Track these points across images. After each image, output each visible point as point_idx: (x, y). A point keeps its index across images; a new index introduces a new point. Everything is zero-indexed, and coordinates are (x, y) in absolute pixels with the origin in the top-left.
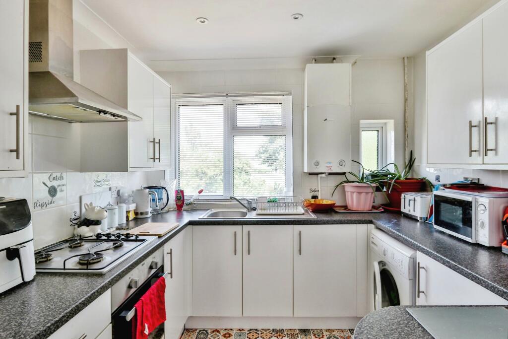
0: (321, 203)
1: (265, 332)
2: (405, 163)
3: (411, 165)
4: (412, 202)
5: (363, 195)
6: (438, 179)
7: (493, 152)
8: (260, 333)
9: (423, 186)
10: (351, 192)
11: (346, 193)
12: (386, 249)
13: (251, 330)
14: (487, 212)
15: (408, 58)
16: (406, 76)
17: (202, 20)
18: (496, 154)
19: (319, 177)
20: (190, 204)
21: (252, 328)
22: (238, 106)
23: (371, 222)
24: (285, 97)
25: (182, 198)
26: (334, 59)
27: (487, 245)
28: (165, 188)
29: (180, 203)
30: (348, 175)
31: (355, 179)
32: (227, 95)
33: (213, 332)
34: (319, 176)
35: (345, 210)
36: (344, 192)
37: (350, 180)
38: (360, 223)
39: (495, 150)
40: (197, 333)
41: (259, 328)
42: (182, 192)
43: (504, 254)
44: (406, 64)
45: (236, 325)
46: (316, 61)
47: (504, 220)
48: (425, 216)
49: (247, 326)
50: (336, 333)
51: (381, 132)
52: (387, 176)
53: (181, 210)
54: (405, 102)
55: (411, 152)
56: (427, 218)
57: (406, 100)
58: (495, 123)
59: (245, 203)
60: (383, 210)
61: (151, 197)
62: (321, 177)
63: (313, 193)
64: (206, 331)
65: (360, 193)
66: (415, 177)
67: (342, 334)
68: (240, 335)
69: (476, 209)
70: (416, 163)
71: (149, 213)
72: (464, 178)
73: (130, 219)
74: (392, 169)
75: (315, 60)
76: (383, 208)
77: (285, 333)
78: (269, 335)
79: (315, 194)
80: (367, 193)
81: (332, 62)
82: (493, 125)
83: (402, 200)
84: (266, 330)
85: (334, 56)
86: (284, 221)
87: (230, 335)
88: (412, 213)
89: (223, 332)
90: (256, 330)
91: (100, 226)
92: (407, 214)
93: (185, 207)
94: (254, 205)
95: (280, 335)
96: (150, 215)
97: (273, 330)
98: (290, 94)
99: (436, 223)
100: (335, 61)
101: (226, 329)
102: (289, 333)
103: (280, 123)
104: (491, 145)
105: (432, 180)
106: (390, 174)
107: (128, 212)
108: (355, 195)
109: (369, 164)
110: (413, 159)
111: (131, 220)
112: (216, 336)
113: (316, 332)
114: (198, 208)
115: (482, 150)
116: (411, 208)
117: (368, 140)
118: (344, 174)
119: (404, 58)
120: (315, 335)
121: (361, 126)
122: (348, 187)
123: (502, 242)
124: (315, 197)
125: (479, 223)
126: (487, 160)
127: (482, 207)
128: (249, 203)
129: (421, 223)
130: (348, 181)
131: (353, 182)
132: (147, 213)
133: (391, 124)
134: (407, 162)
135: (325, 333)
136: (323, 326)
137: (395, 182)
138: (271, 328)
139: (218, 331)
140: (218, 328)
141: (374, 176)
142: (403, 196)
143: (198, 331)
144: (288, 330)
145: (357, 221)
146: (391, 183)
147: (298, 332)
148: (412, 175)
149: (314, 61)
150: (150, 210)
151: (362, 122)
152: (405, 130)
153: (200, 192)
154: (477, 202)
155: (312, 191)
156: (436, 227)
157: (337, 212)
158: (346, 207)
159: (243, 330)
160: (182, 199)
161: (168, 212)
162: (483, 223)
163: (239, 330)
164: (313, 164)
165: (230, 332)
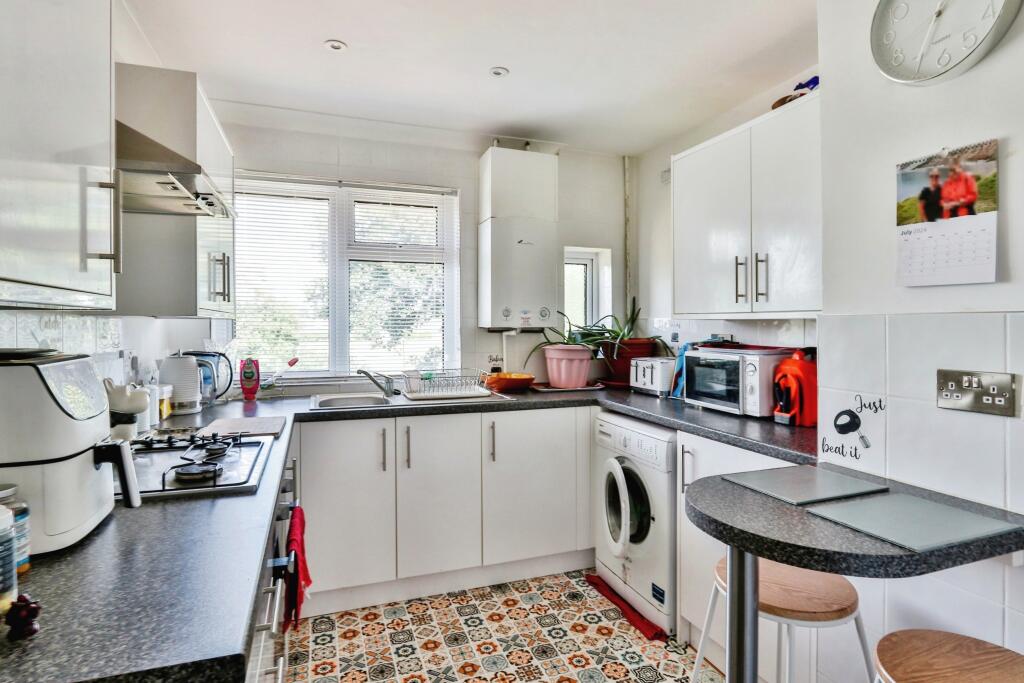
0: (508, 377)
1: (436, 600)
2: (626, 315)
3: (633, 319)
4: (648, 371)
5: (576, 364)
6: (675, 338)
7: (764, 297)
8: (427, 602)
9: (654, 348)
10: (558, 359)
11: (548, 361)
12: (627, 438)
13: (409, 601)
14: (757, 373)
15: (629, 157)
16: (627, 184)
17: (336, 44)
18: (767, 300)
19: (504, 338)
20: (270, 386)
21: (410, 598)
22: (357, 205)
23: (595, 403)
24: (445, 196)
25: (256, 375)
26: (527, 144)
27: (758, 415)
28: (224, 355)
29: (249, 385)
30: (547, 331)
31: (558, 338)
32: (340, 183)
33: (342, 616)
34: (505, 334)
35: (547, 387)
36: (544, 359)
37: (552, 340)
38: (580, 405)
39: (766, 295)
40: (311, 625)
41: (423, 595)
42: (256, 363)
43: (778, 424)
44: (627, 167)
45: (380, 599)
46: (500, 143)
47: (776, 381)
48: (666, 389)
49: (401, 596)
50: (549, 582)
51: (590, 267)
52: (603, 334)
53: (254, 398)
54: (626, 224)
55: (634, 299)
56: (669, 392)
57: (627, 221)
58: (766, 261)
59: (382, 382)
60: (602, 386)
61: (201, 373)
62: (508, 336)
63: (494, 362)
64: (328, 618)
65: (571, 360)
66: (640, 336)
67: (557, 581)
68: (395, 613)
69: (744, 370)
70: (642, 316)
71: (198, 404)
72: (713, 335)
73: (165, 416)
74: (608, 324)
75: (498, 141)
76: (603, 384)
77: (470, 595)
78: (445, 603)
79: (498, 364)
80: (581, 360)
81: (525, 149)
82: (764, 263)
83: (633, 370)
84: (436, 597)
85: (529, 140)
86: (467, 407)
87: (376, 616)
88: (649, 386)
89: (361, 615)
90: (420, 599)
91: (136, 425)
92: (641, 389)
93: (259, 394)
94: (396, 386)
95: (462, 600)
96: (199, 408)
97: (449, 594)
98: (454, 193)
99: (688, 396)
100: (528, 147)
101: (364, 609)
102: (476, 593)
103: (433, 243)
104: (762, 290)
105: (668, 340)
106: (609, 331)
107: (161, 401)
108: (564, 364)
109: (575, 317)
110: (637, 310)
111: (166, 419)
112: (350, 622)
113: (517, 585)
114: (284, 394)
115: (751, 294)
116: (648, 379)
117: (574, 277)
118: (541, 330)
119: (624, 158)
120: (517, 589)
121: (566, 255)
122: (552, 353)
123: (774, 408)
124: (496, 370)
125: (748, 388)
126: (757, 306)
127: (751, 368)
128: (389, 380)
129: (661, 400)
130: (550, 343)
131: (555, 343)
132: (192, 405)
133: (606, 255)
134: (629, 316)
135: (531, 584)
136: (527, 574)
137: (620, 342)
138: (445, 592)
139: (351, 614)
140: (349, 608)
141: (586, 335)
142: (633, 362)
143: (311, 621)
144: (472, 590)
145: (577, 401)
146: (614, 344)
147: (489, 590)
148: (636, 333)
149: (495, 142)
150: (198, 398)
151: (567, 249)
152: (626, 266)
153: (293, 363)
154: (744, 361)
155: (492, 359)
156: (688, 401)
157: (536, 392)
158: (547, 385)
159: (396, 603)
160: (255, 377)
161: (226, 403)
162: (752, 389)
163: (390, 605)
164: (500, 314)
165: (374, 611)
